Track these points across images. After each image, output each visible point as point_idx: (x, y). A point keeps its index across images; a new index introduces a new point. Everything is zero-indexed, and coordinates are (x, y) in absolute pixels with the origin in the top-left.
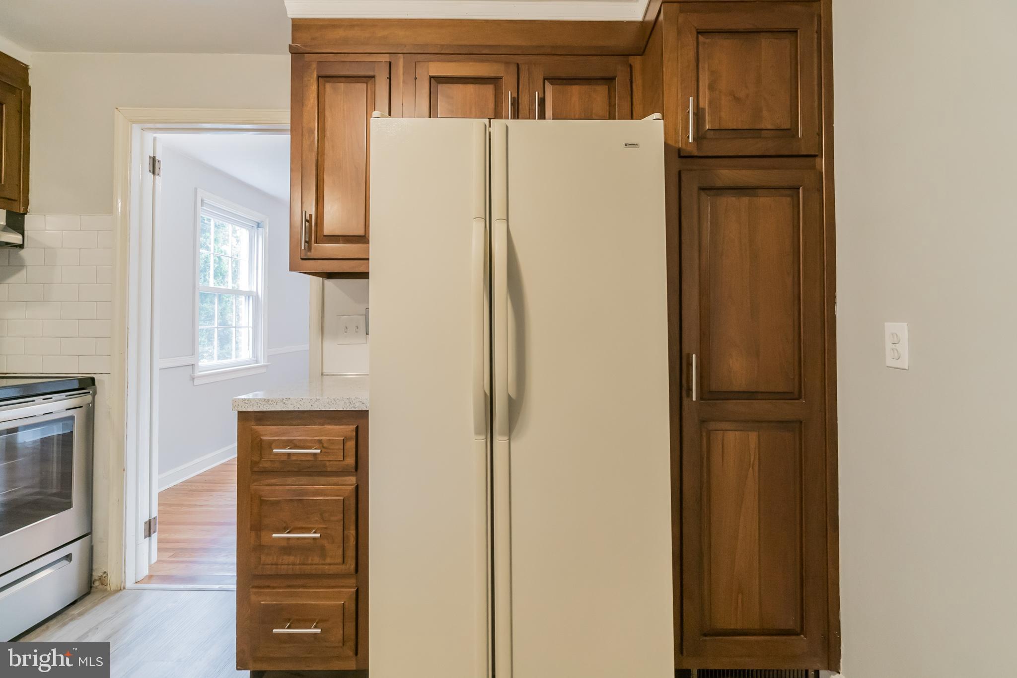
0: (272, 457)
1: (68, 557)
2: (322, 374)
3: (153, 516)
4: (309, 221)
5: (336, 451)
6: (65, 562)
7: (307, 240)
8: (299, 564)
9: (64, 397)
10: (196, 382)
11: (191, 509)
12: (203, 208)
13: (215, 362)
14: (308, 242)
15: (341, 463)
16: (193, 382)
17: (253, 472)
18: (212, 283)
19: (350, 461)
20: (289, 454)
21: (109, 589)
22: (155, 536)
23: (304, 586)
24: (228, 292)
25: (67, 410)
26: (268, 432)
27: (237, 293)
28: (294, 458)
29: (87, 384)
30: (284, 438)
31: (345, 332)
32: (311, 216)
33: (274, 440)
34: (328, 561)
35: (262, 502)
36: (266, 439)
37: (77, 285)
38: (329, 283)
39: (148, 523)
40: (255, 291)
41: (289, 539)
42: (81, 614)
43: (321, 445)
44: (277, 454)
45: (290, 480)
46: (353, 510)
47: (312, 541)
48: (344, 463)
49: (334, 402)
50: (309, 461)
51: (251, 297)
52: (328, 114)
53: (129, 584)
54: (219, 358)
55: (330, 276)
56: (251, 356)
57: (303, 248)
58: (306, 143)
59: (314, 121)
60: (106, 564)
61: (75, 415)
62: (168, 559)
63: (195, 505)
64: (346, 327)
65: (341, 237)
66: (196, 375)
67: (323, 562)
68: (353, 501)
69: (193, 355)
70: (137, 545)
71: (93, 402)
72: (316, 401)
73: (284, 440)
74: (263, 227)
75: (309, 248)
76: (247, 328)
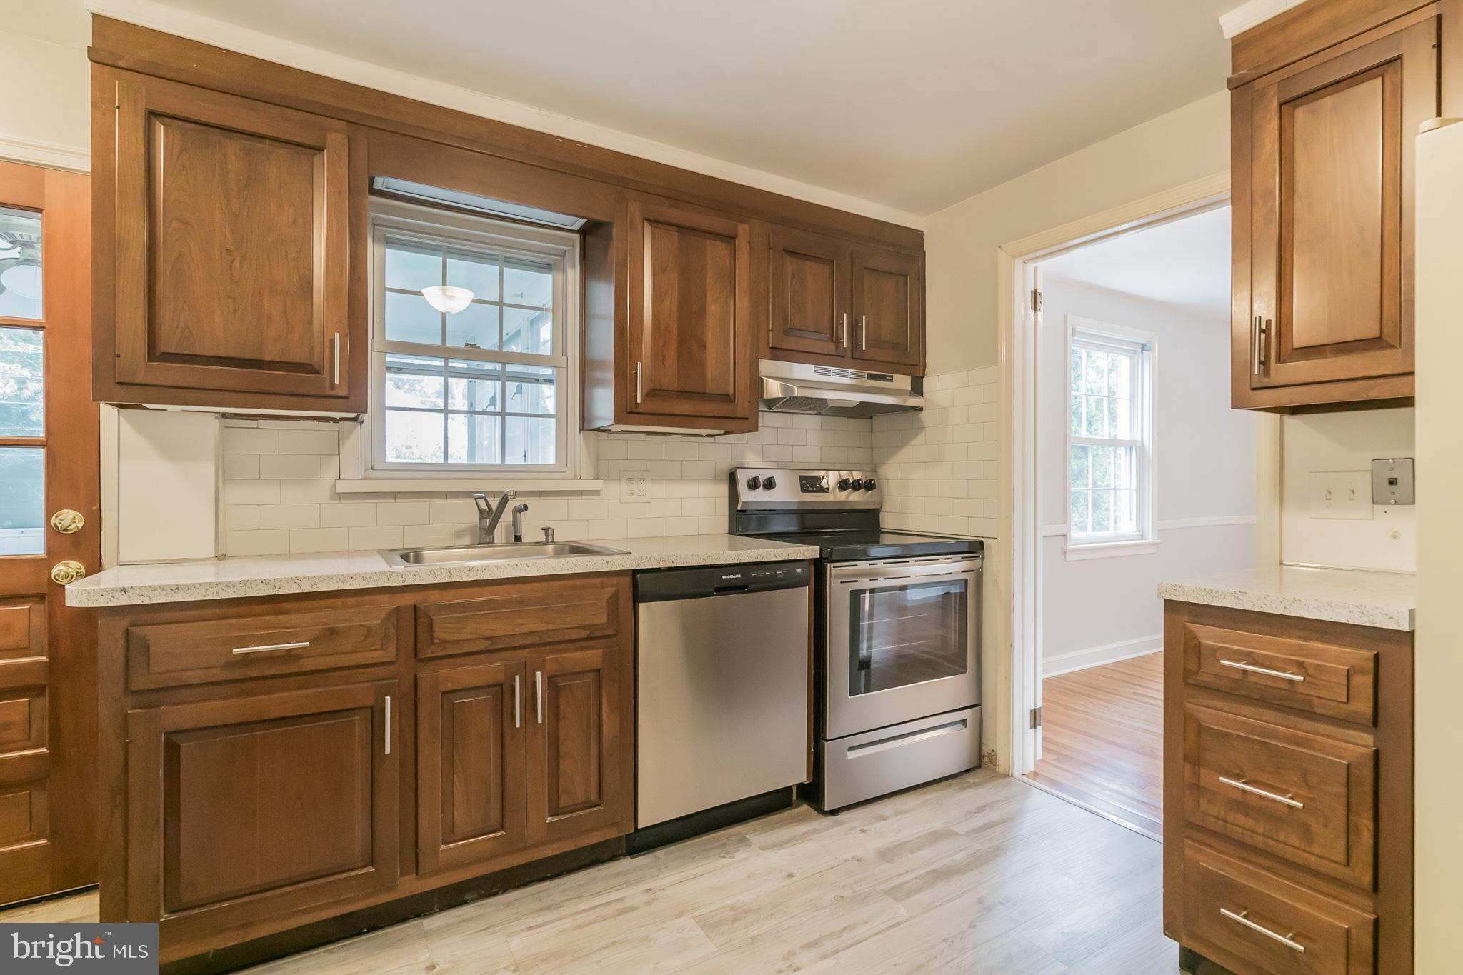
0: (1217, 671)
1: (964, 722)
2: (1281, 563)
3: (1038, 707)
4: (1265, 331)
5: (1333, 684)
6: (960, 726)
7: (1262, 359)
8: (1263, 835)
9: (960, 559)
10: (1069, 557)
11: (1069, 712)
12: (1076, 338)
13: (1089, 533)
14: (1264, 363)
15: (1342, 706)
16: (1065, 557)
17: (1187, 684)
18: (1083, 433)
19: (1363, 706)
20: (1245, 672)
21: (997, 770)
22: (1039, 729)
23: (1268, 869)
24: (1103, 443)
25: (963, 572)
26: (1208, 635)
27: (1114, 443)
28: (1253, 679)
29: (974, 548)
30: (1236, 647)
31: (1327, 499)
32: (1268, 322)
33: (1221, 648)
34: (1317, 850)
35: (1200, 729)
36: (1207, 644)
37: (966, 444)
38: (1292, 422)
39: (1033, 712)
40: (1139, 439)
41: (1244, 791)
42: (976, 785)
43: (1303, 670)
44: (1225, 667)
45: (1246, 709)
46: (1368, 788)
47: (1285, 810)
48: (1349, 707)
49: (1329, 608)
50: (1280, 689)
51: (1134, 449)
52: (1299, 156)
53: (1017, 773)
54: (1094, 529)
55: (1295, 410)
56: (1135, 529)
57: (1256, 372)
58: (1259, 213)
59: (1274, 176)
60: (995, 743)
61: (968, 579)
62: (1051, 761)
63: (1074, 709)
64: (1330, 492)
65: (1327, 348)
66: (1068, 548)
67: (1307, 848)
68: (1368, 773)
69: (1064, 523)
70: (1023, 733)
71: (982, 567)
72: (1293, 602)
73: (1237, 650)
74: (1150, 350)
75: (1267, 373)
76: (1128, 491)
